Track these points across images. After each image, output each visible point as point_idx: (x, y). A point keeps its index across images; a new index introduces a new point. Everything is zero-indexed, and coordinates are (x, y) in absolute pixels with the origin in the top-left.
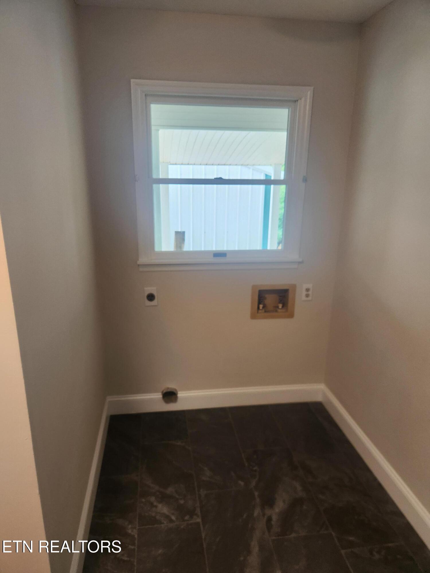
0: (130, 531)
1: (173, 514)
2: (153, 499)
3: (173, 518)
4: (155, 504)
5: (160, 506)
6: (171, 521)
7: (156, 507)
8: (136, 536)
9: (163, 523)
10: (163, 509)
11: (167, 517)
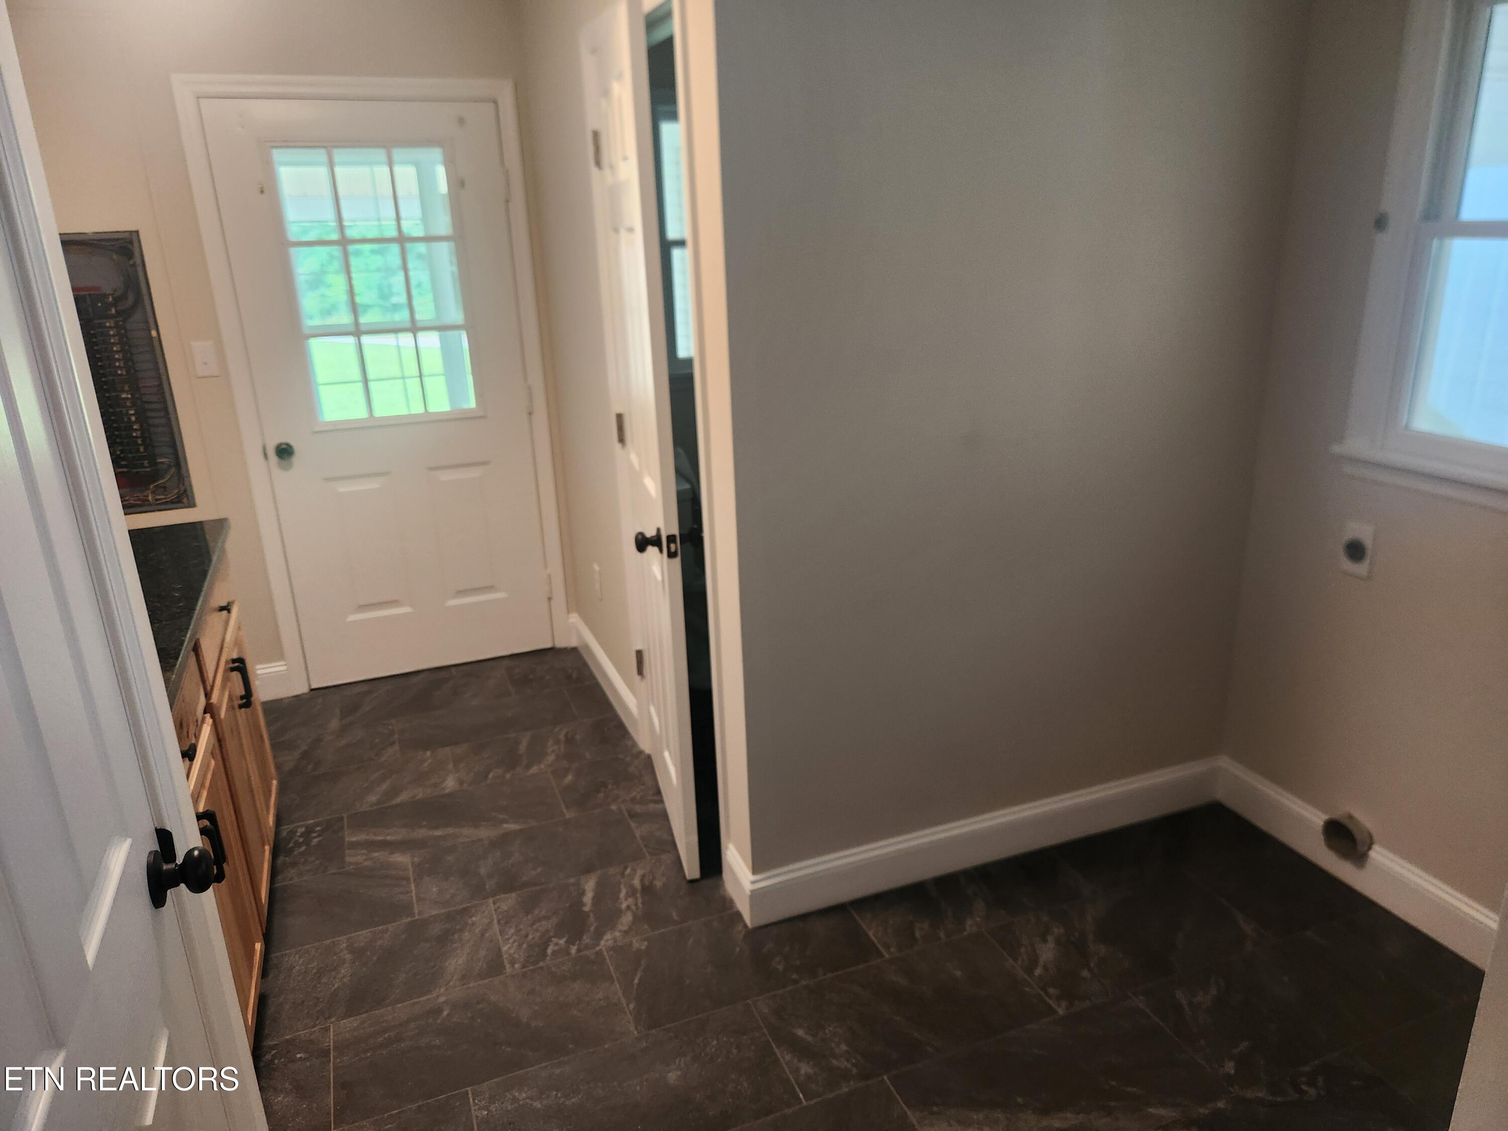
0: (969, 922)
1: (1045, 968)
2: (1058, 930)
3: (1038, 972)
4: (1050, 938)
5: (1051, 944)
6: (1030, 971)
7: (1045, 941)
8: (965, 933)
9: (1015, 960)
10: (1047, 952)
11: (1034, 961)
